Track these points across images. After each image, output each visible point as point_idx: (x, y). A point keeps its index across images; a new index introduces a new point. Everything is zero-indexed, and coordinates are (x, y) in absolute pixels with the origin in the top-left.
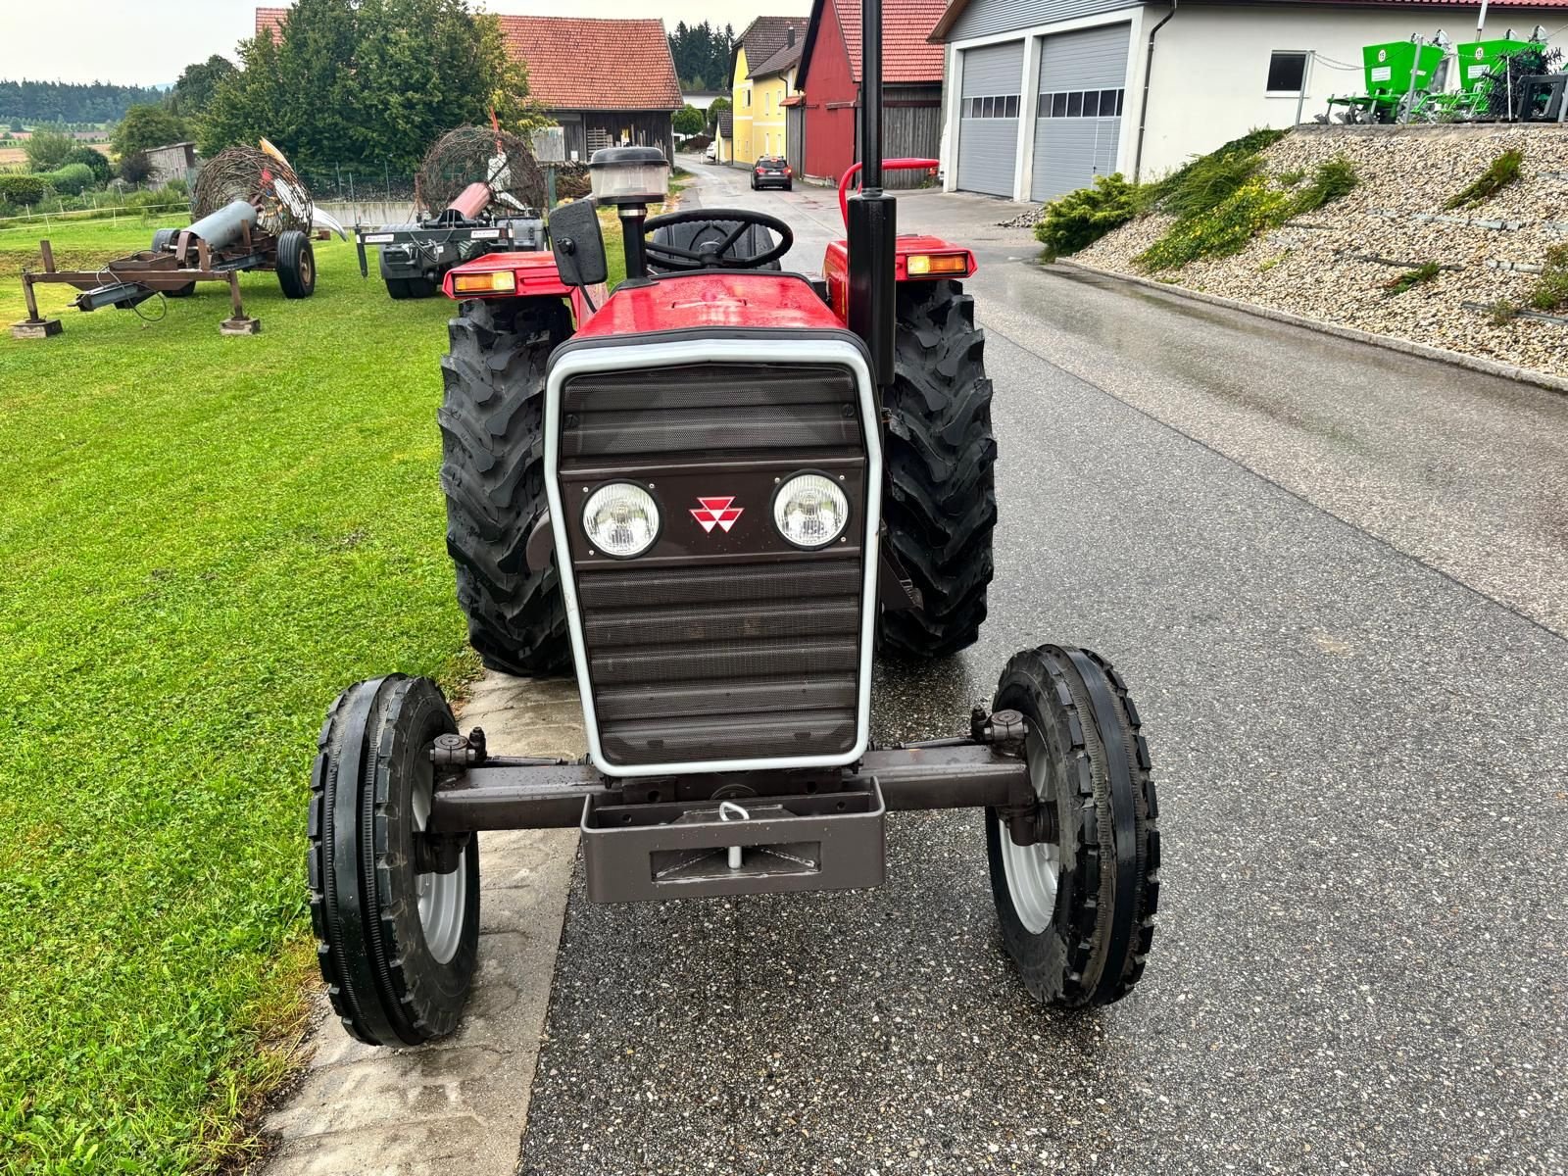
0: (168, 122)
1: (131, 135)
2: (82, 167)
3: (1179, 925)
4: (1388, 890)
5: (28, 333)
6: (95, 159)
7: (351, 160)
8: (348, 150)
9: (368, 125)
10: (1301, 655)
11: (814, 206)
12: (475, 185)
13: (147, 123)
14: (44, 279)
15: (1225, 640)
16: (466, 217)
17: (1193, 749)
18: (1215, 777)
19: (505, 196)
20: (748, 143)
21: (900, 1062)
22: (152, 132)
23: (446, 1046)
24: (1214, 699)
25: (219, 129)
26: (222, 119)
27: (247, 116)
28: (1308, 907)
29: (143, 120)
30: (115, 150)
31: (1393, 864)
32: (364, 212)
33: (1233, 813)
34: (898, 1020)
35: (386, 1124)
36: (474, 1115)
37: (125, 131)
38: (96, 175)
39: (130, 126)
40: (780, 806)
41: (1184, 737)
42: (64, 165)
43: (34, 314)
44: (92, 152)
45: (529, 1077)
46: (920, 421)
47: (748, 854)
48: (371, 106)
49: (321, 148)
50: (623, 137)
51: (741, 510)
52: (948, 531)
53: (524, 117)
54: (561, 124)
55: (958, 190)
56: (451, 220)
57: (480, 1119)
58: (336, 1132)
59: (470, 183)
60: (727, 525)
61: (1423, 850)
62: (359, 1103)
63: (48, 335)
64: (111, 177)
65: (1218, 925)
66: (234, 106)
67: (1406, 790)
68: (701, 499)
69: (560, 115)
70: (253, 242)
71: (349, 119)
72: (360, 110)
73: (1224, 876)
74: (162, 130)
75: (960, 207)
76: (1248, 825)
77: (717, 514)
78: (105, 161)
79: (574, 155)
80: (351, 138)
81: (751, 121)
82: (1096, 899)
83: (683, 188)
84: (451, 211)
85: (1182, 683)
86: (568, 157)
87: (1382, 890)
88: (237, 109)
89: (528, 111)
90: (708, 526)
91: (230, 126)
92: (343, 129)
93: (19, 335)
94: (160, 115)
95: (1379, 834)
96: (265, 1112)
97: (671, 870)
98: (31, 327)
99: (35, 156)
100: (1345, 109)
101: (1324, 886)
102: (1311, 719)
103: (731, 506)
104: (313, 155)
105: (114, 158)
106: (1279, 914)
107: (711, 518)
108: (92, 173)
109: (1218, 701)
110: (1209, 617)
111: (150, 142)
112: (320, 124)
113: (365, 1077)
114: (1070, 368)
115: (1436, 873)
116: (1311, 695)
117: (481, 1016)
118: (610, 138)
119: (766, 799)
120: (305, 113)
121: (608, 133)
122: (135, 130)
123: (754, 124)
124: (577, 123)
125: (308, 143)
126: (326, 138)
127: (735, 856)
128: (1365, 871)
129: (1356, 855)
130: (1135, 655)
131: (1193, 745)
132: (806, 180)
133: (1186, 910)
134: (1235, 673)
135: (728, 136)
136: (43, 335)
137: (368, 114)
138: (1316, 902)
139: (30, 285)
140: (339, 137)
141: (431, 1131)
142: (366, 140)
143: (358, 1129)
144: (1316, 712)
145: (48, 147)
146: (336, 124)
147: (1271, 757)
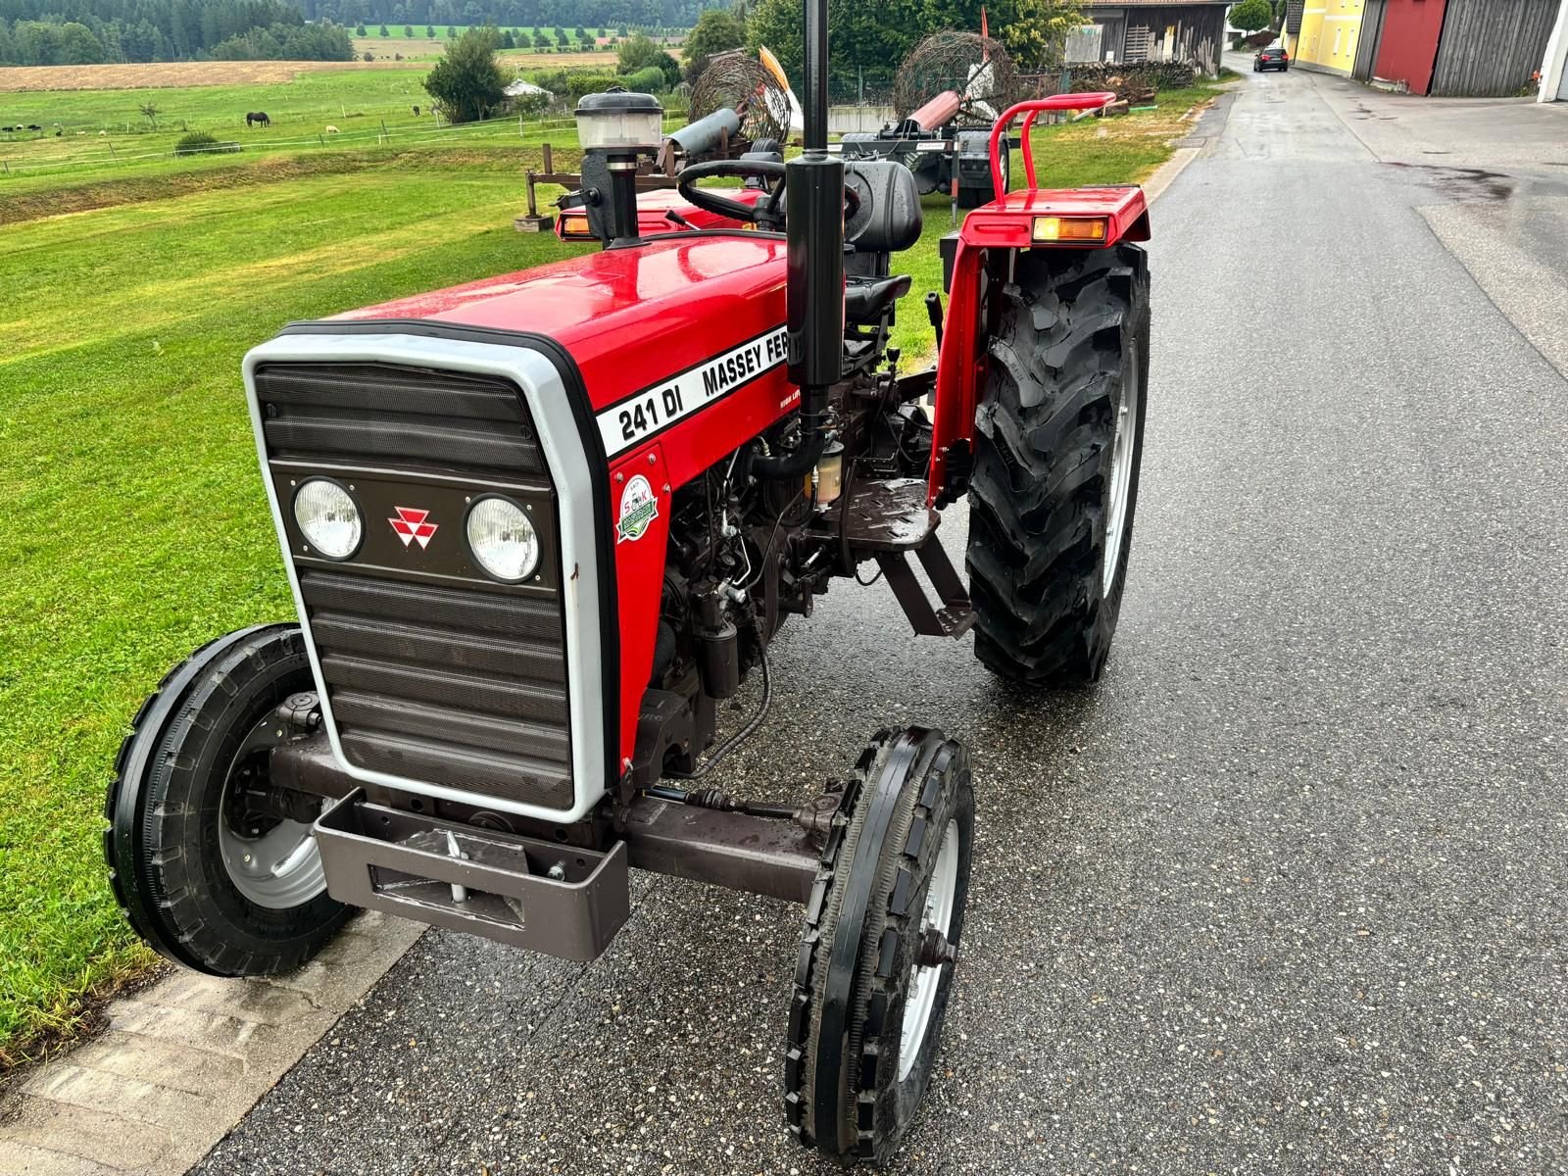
0: (733, 27)
1: (700, 41)
2: (656, 70)
3: (1072, 1094)
4: (1390, 1136)
5: (526, 227)
6: (668, 63)
7: (879, 63)
8: (878, 54)
9: (900, 27)
10: (1544, 778)
11: (1364, 115)
12: (945, 93)
13: (715, 28)
14: (543, 179)
15: (1450, 736)
16: (923, 128)
17: (1279, 872)
18: (1281, 915)
19: (983, 105)
20: (1315, 41)
22: (718, 37)
23: (278, 984)
24: (1366, 812)
25: (765, 35)
26: (770, 24)
27: (792, 21)
28: (1258, 1124)
29: (712, 26)
30: (686, 55)
31: (1431, 1102)
32: (878, 117)
33: (1263, 971)
34: (673, 1099)
35: (181, 1042)
36: (245, 1060)
37: (696, 37)
38: (667, 78)
39: (700, 32)
40: (520, 848)
41: (1283, 852)
42: (642, 68)
43: (533, 210)
44: (666, 56)
45: (313, 1040)
46: (1012, 415)
48: (906, 7)
49: (853, 53)
50: (1167, 34)
51: (435, 526)
52: (1028, 552)
53: (1057, 15)
54: (1096, 21)
55: (1558, 100)
56: (906, 131)
57: (245, 1066)
58: (144, 1036)
59: (942, 91)
60: (424, 541)
61: (1492, 1096)
62: (178, 1015)
63: (540, 229)
64: (680, 80)
65: (1121, 1110)
66: (781, 12)
67: (1538, 1004)
68: (398, 509)
69: (1099, 13)
70: (729, 148)
71: (883, 22)
72: (894, 11)
73: (1181, 1048)
74: (726, 36)
75: (1549, 122)
76: (1270, 989)
77: (414, 527)
78: (676, 64)
79: (1110, 55)
80: (881, 41)
81: (1323, 15)
83: (1221, 93)
84: (909, 121)
85: (1339, 783)
86: (1103, 57)
87: (1384, 1132)
88: (784, 15)
89: (1063, 8)
90: (406, 539)
91: (775, 31)
92: (876, 32)
93: (519, 229)
94: (726, 21)
95: (1446, 1053)
96: (117, 996)
98: (528, 222)
99: (625, 58)
101: (1304, 1103)
102: (1483, 872)
103: (426, 521)
104: (845, 59)
105: (683, 63)
106: (1212, 1121)
108: (664, 76)
109: (1369, 816)
110: (1453, 702)
111: (715, 46)
112: (856, 27)
113: (203, 991)
114: (1540, 341)
115: (1484, 1132)
116: (1511, 839)
117: (327, 964)
118: (1153, 35)
119: (509, 837)
120: (844, 16)
121: (1151, 31)
122: (704, 35)
123: (1327, 18)
124: (1119, 20)
125: (842, 47)
126: (859, 42)
127: (458, 892)
128: (1381, 1101)
129: (1385, 1074)
130: (1308, 732)
131: (1284, 867)
132: (1374, 84)
133: (1096, 1076)
134: (1426, 784)
135: (1294, 32)
136: (537, 229)
137: (902, 16)
138: (1276, 1122)
139: (532, 185)
140: (872, 40)
141: (204, 1062)
142: (896, 43)
143: (160, 1039)
144: (1498, 863)
145: (636, 52)
146: (870, 28)
147: (1380, 909)
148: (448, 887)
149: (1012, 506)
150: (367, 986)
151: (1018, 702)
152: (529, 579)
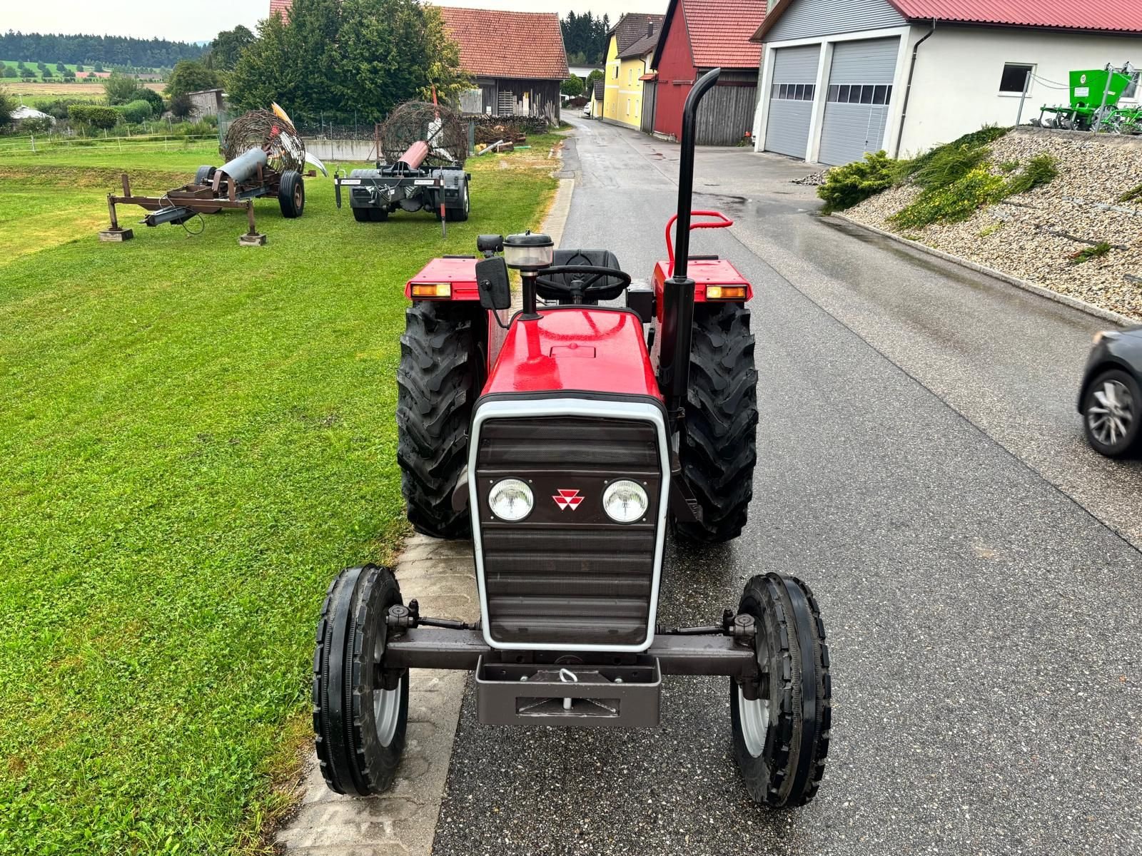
0: (205, 73)
1: (179, 82)
2: (143, 103)
3: (851, 753)
4: (992, 739)
5: (110, 238)
6: (152, 97)
7: (331, 108)
8: (329, 101)
9: (345, 84)
10: (961, 558)
11: (659, 157)
12: (418, 142)
13: (191, 73)
14: (123, 201)
15: (911, 542)
16: (412, 168)
17: (877, 625)
18: (890, 647)
19: (442, 151)
20: (615, 106)
21: (662, 832)
22: (193, 80)
23: (384, 796)
24: (897, 588)
25: (241, 83)
26: (244, 76)
27: (261, 74)
28: (937, 748)
29: (188, 71)
30: (167, 91)
31: (999, 720)
32: (338, 147)
33: (897, 674)
34: (664, 803)
35: (348, 844)
36: (401, 843)
37: (175, 79)
38: (154, 109)
39: (179, 76)
40: (597, 672)
41: (873, 615)
42: (132, 100)
43: (115, 224)
44: (151, 92)
45: (434, 822)
46: (707, 394)
47: (575, 702)
48: (348, 71)
49: (311, 99)
50: (524, 97)
51: (583, 498)
52: (723, 469)
53: (456, 82)
54: (480, 87)
55: (765, 151)
56: (400, 169)
57: (404, 846)
58: (318, 847)
59: (415, 141)
60: (574, 506)
61: (1021, 712)
62: (332, 829)
63: (123, 239)
64: (165, 110)
65: (877, 755)
66: (252, 68)
67: (1017, 667)
68: (559, 490)
69: (481, 81)
70: (264, 178)
71: (331, 79)
72: (339, 73)
73: (885, 720)
74: (200, 79)
75: (765, 165)
76: (906, 683)
77: (568, 499)
78: (160, 99)
79: (489, 109)
80: (332, 93)
81: (617, 90)
82: (789, 746)
83: (565, 138)
84: (401, 162)
85: (877, 574)
86: (484, 111)
87: (989, 739)
88: (254, 69)
89: (458, 77)
90: (563, 506)
91: (249, 81)
92: (327, 86)
93: (104, 239)
94: (200, 69)
95: (994, 698)
96: (276, 829)
97: (528, 707)
98: (112, 234)
99: (111, 92)
100: (1053, 116)
101: (951, 733)
102: (961, 608)
103: (577, 495)
104: (305, 104)
105: (167, 98)
106: (918, 751)
107: (565, 502)
108: (151, 107)
109: (899, 589)
110: (903, 524)
111: (192, 87)
112: (311, 82)
113: (336, 812)
114: (830, 310)
115: (1026, 729)
116: (964, 590)
117: (406, 778)
118: (515, 98)
119: (589, 667)
120: (301, 74)
121: (514, 94)
122: (182, 78)
123: (620, 91)
124: (493, 86)
125: (302, 95)
126: (315, 92)
127: (567, 703)
128: (980, 724)
129: (975, 712)
130: (848, 550)
131: (877, 621)
132: (655, 135)
134: (914, 569)
135: (600, 98)
136: (120, 239)
137: (345, 76)
138: (944, 744)
139: (113, 205)
140: (324, 92)
141: (375, 851)
142: (343, 95)
143: (332, 846)
144: (965, 603)
145: (121, 86)
146: (322, 83)
147: (929, 635)
148: (561, 701)
149: (712, 444)
150: (442, 785)
151: (696, 554)
152: (640, 521)
